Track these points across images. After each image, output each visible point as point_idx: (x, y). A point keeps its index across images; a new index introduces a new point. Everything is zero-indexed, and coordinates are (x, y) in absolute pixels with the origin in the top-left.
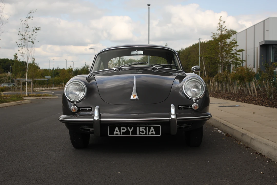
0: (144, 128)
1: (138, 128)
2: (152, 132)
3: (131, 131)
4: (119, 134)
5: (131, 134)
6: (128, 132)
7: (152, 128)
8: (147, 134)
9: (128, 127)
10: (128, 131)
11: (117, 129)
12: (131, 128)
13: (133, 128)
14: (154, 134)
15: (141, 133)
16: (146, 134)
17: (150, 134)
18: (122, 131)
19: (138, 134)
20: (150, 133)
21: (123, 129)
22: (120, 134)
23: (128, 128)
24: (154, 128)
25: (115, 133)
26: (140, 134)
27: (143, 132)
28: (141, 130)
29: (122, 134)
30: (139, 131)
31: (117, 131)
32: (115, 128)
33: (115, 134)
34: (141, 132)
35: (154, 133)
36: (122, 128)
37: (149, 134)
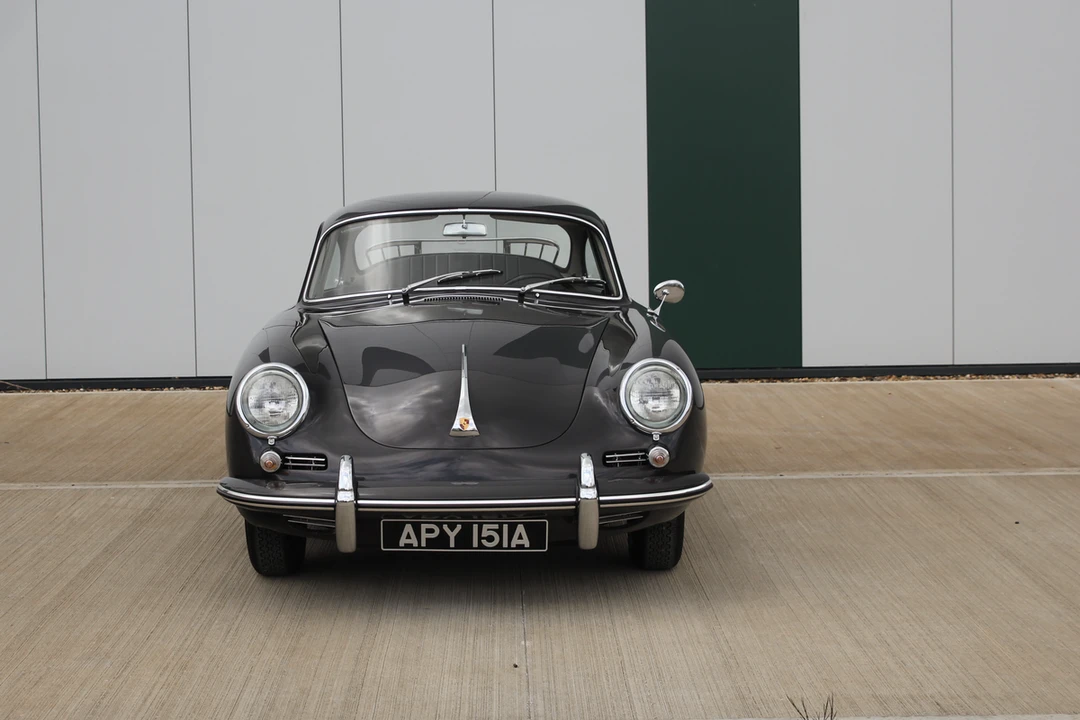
0: (496, 527)
1: (475, 527)
2: (521, 538)
3: (452, 535)
4: (416, 544)
5: (452, 545)
6: (443, 539)
7: (520, 529)
8: (505, 545)
9: (445, 523)
10: (444, 536)
11: (408, 528)
12: (452, 528)
13: (459, 527)
14: (527, 545)
15: (484, 542)
16: (500, 546)
17: (513, 545)
18: (424, 536)
19: (475, 544)
20: (515, 542)
21: (429, 531)
22: (420, 546)
23: (445, 527)
24: (527, 526)
25: (403, 541)
26: (481, 546)
27: (490, 539)
28: (485, 534)
29: (423, 544)
30: (480, 538)
31: (408, 537)
32: (402, 526)
33: (402, 544)
34: (484, 538)
35: (526, 542)
36: (424, 527)
37: (509, 547)
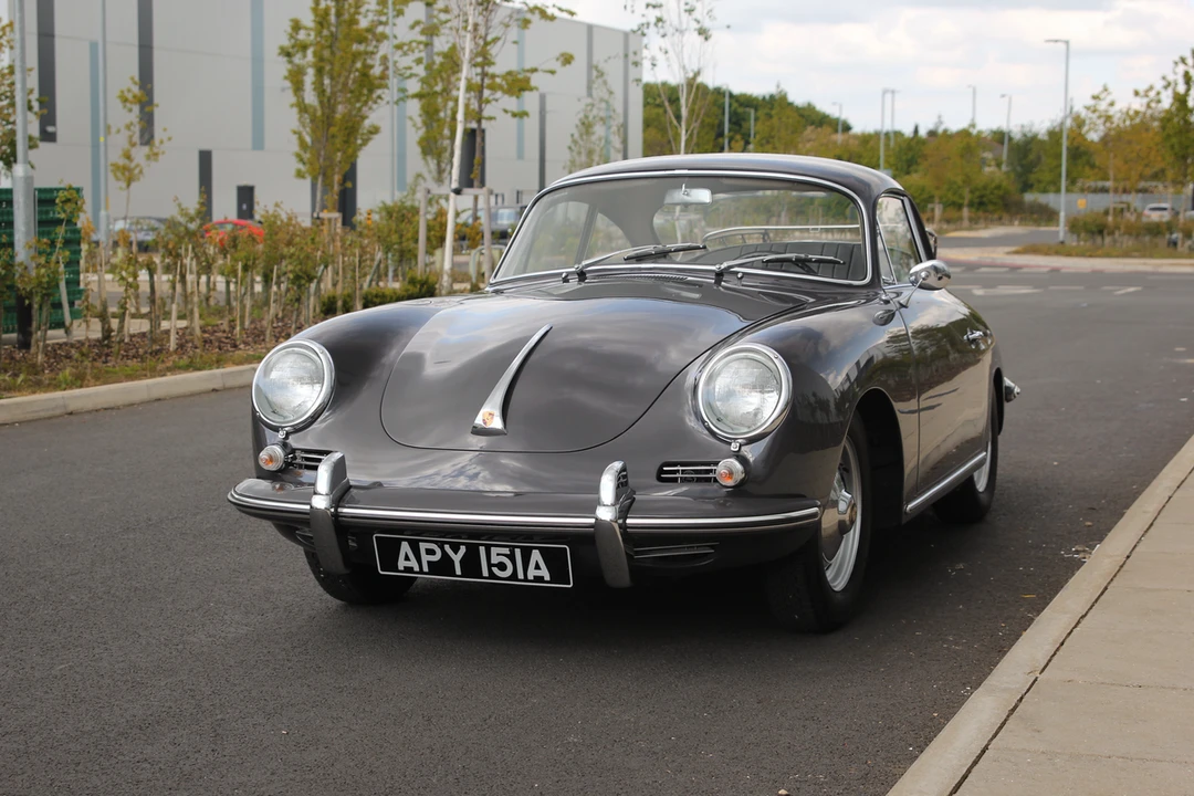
0: (507, 551)
1: (482, 549)
2: (538, 569)
3: (457, 558)
4: (417, 568)
5: (458, 572)
6: (444, 566)
7: (536, 556)
8: (521, 576)
9: (446, 543)
10: (447, 560)
11: (405, 548)
12: (455, 550)
13: (463, 549)
14: (547, 578)
15: (495, 570)
16: (514, 576)
17: (531, 577)
18: (425, 558)
19: (485, 573)
20: (532, 573)
21: (431, 552)
22: (421, 571)
23: (447, 547)
24: (543, 552)
25: (402, 564)
26: (492, 575)
27: (502, 567)
28: (495, 560)
29: (426, 569)
30: (490, 565)
31: (407, 558)
32: (398, 544)
33: (401, 567)
34: (494, 565)
35: (545, 573)
36: (423, 546)
37: (526, 580)
